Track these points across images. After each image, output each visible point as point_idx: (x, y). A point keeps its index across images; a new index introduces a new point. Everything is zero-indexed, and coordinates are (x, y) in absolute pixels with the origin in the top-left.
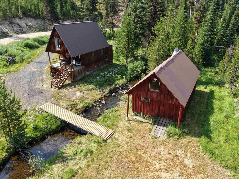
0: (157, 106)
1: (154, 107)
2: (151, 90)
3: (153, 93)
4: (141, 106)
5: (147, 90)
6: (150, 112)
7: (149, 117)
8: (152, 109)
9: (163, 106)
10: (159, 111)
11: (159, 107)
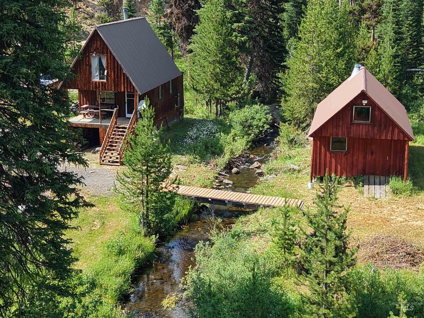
0: (360, 156)
1: (355, 157)
2: (356, 122)
3: (361, 126)
4: (331, 162)
5: (350, 123)
6: (348, 169)
7: (346, 179)
8: (352, 163)
9: (372, 153)
10: (365, 164)
11: (365, 158)
